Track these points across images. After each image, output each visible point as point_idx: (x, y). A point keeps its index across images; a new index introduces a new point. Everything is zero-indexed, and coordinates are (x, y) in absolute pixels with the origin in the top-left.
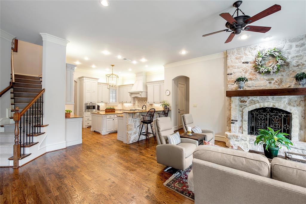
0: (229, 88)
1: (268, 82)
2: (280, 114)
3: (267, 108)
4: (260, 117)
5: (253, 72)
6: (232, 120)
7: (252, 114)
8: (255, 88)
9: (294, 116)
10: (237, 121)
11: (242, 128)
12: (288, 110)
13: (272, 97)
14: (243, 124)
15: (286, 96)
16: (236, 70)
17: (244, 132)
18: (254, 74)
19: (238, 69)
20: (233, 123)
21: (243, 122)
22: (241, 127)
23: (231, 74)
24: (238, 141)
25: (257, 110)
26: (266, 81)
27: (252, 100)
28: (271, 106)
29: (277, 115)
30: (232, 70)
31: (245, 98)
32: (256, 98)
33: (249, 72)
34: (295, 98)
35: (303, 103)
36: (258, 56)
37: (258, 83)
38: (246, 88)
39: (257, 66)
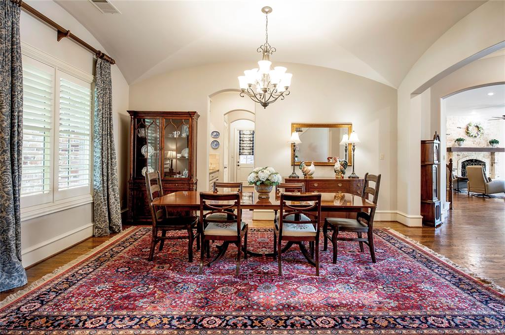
1: (473, 143)
2: (480, 163)
3: (473, 159)
5: (465, 135)
7: (464, 164)
8: (465, 146)
9: (487, 164)
12: (483, 161)
16: (452, 132)
18: (466, 137)
19: (454, 131)
25: (467, 161)
27: (464, 154)
28: (475, 159)
30: (450, 131)
31: (460, 153)
32: (466, 153)
33: (462, 135)
34: (487, 154)
35: (490, 157)
36: (469, 125)
37: (468, 143)
38: (462, 146)
39: (468, 132)
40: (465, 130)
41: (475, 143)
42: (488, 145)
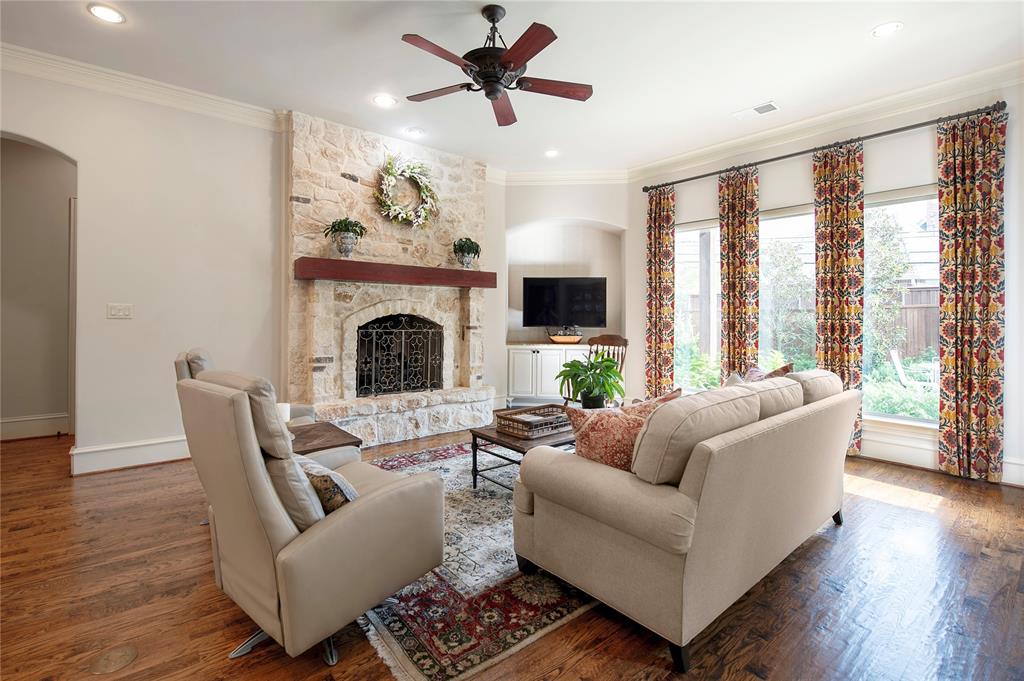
0: (300, 249)
1: (400, 246)
2: (425, 330)
3: (400, 315)
4: (386, 341)
5: (369, 212)
6: (318, 360)
7: (368, 335)
8: (372, 258)
9: (446, 334)
10: (331, 360)
11: (339, 383)
12: (436, 320)
13: (409, 286)
14: (344, 368)
15: (434, 287)
16: (322, 192)
17: (346, 392)
18: (372, 219)
19: (328, 190)
20: (321, 369)
21: (345, 362)
22: (339, 378)
23: (307, 201)
24: (347, 421)
25: (379, 321)
26: (395, 243)
27: (366, 293)
28: (407, 312)
29: (420, 333)
30: (311, 187)
31: (348, 288)
32: (375, 289)
33: (360, 209)
34: (447, 292)
35: (458, 304)
36: (387, 171)
37: (380, 245)
38: (352, 257)
39: (383, 198)
40: (371, 191)
41: (411, 248)
42: (450, 261)
